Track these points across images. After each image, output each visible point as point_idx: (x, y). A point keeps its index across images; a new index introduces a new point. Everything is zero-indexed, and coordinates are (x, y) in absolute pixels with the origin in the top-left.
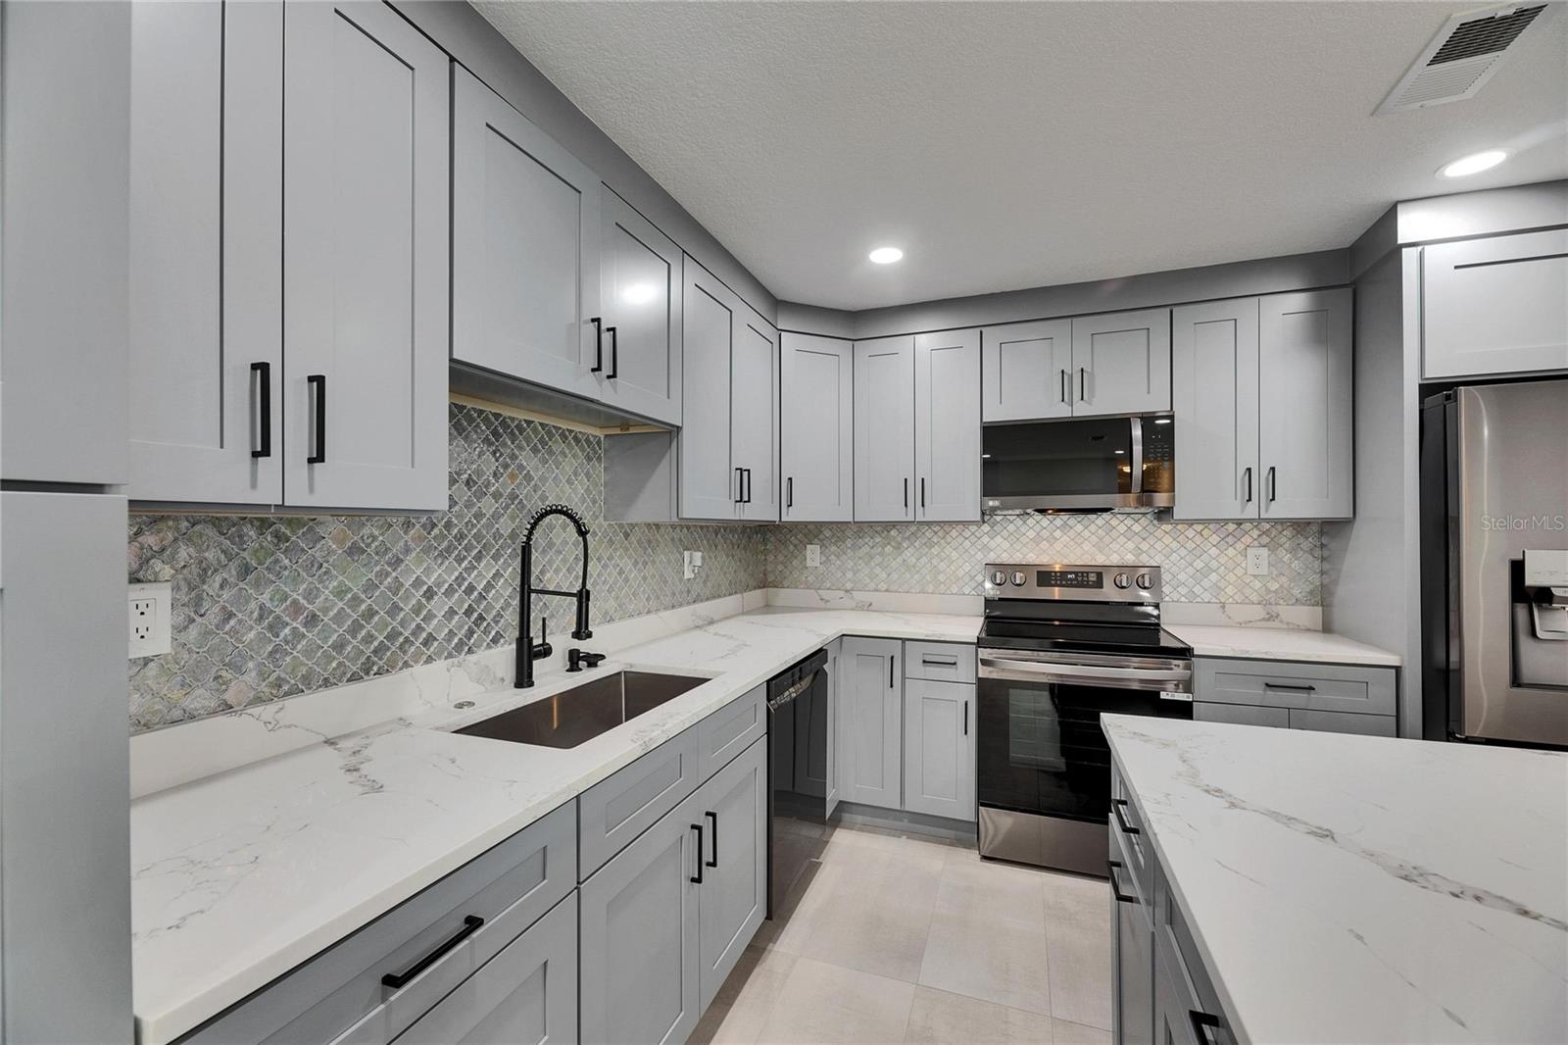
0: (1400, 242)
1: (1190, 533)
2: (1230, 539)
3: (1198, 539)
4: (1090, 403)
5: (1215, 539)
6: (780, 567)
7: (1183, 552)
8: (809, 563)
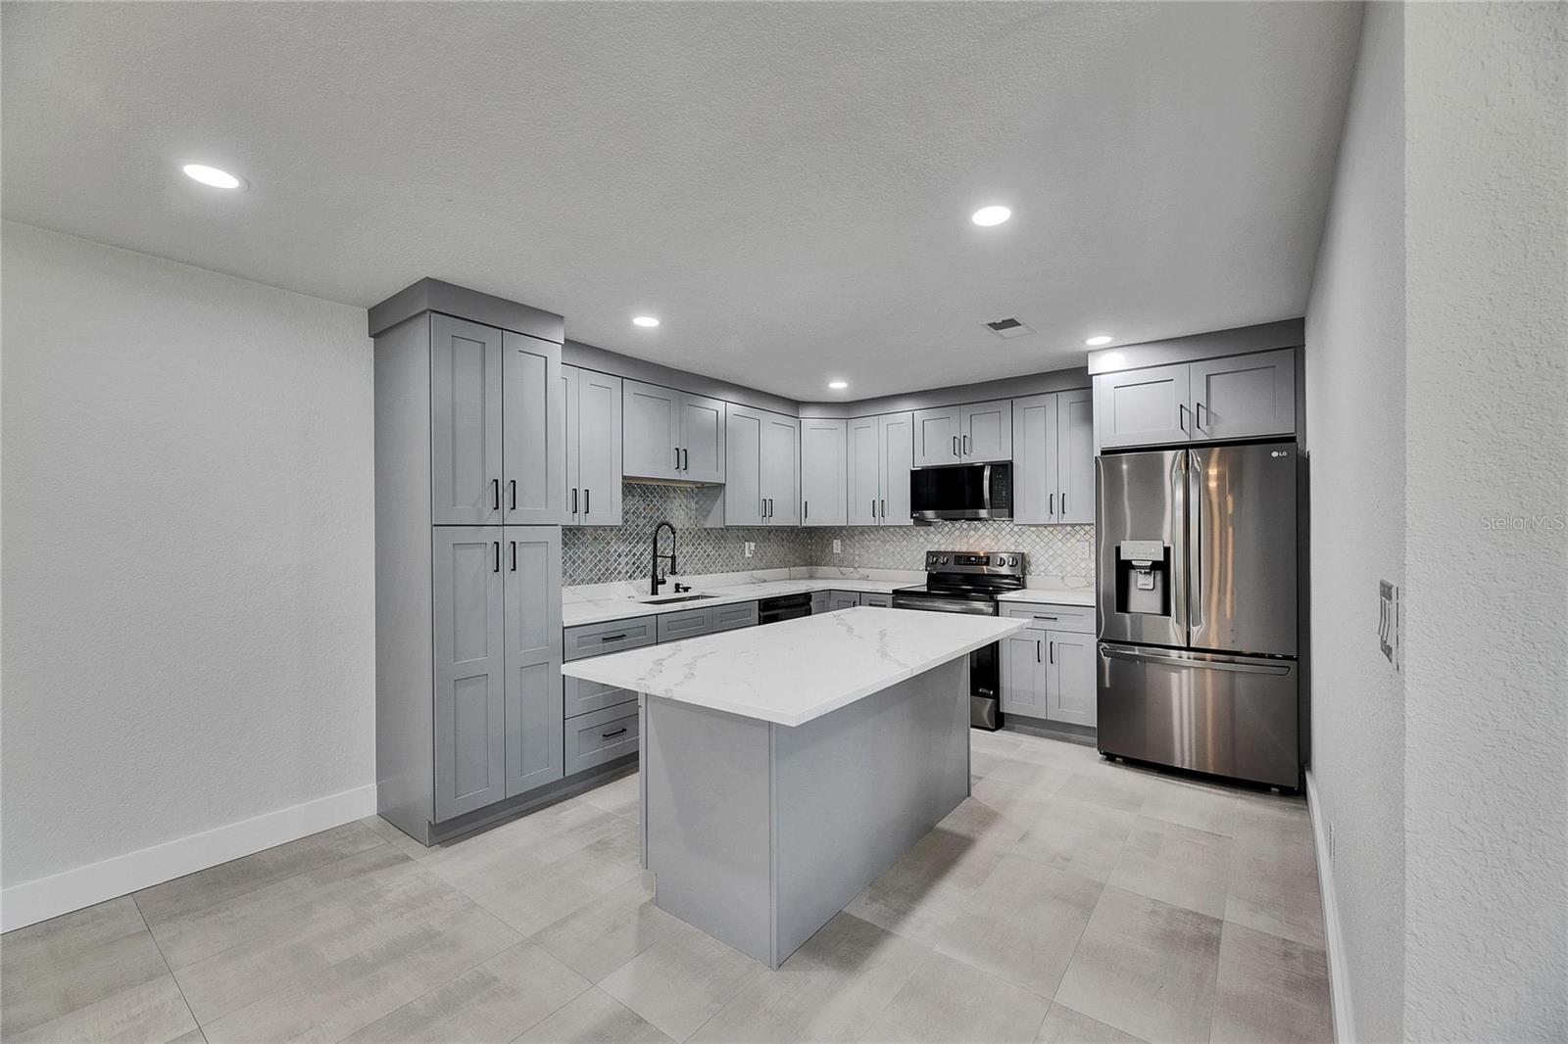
0: (1090, 373)
1: (1046, 532)
2: (1069, 536)
3: (1051, 536)
4: (970, 456)
5: (1060, 536)
6: (819, 554)
7: (1042, 544)
8: (835, 551)
